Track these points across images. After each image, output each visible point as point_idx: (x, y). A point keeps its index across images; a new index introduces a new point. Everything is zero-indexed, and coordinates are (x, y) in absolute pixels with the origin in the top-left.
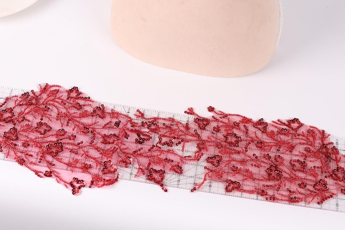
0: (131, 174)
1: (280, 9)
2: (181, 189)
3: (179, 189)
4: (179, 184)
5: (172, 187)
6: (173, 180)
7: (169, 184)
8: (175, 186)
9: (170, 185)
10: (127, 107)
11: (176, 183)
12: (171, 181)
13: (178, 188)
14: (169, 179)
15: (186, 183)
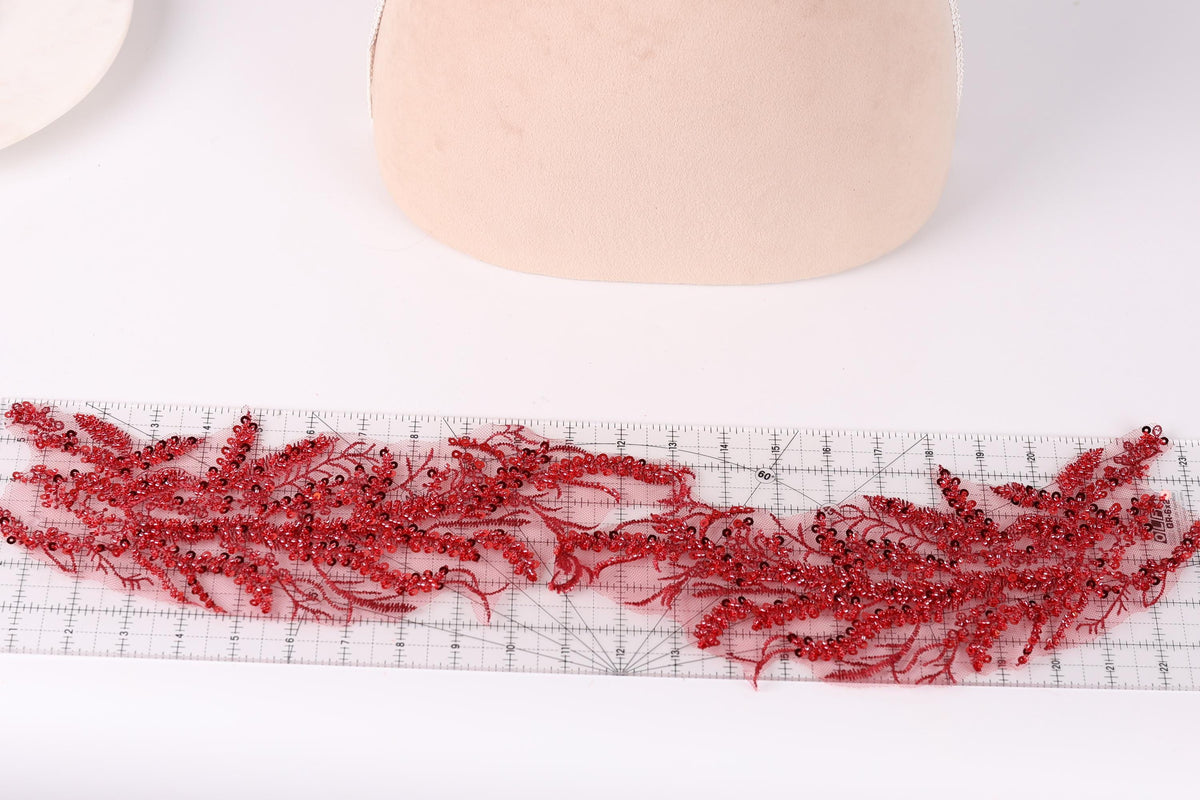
0: (511, 650)
1: (954, 23)
2: (687, 679)
3: (681, 679)
4: (677, 662)
5: (655, 675)
6: (655, 651)
7: (645, 667)
8: (666, 671)
9: (650, 672)
10: (457, 420)
11: (668, 660)
12: (651, 657)
13: (675, 676)
14: (641, 651)
15: (701, 657)
